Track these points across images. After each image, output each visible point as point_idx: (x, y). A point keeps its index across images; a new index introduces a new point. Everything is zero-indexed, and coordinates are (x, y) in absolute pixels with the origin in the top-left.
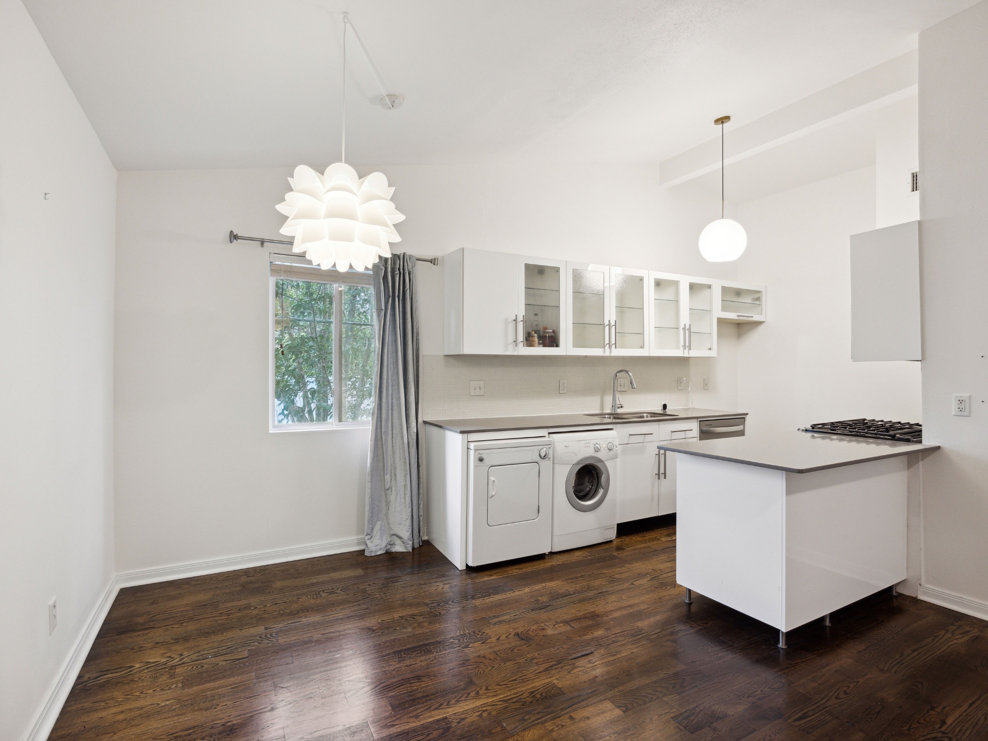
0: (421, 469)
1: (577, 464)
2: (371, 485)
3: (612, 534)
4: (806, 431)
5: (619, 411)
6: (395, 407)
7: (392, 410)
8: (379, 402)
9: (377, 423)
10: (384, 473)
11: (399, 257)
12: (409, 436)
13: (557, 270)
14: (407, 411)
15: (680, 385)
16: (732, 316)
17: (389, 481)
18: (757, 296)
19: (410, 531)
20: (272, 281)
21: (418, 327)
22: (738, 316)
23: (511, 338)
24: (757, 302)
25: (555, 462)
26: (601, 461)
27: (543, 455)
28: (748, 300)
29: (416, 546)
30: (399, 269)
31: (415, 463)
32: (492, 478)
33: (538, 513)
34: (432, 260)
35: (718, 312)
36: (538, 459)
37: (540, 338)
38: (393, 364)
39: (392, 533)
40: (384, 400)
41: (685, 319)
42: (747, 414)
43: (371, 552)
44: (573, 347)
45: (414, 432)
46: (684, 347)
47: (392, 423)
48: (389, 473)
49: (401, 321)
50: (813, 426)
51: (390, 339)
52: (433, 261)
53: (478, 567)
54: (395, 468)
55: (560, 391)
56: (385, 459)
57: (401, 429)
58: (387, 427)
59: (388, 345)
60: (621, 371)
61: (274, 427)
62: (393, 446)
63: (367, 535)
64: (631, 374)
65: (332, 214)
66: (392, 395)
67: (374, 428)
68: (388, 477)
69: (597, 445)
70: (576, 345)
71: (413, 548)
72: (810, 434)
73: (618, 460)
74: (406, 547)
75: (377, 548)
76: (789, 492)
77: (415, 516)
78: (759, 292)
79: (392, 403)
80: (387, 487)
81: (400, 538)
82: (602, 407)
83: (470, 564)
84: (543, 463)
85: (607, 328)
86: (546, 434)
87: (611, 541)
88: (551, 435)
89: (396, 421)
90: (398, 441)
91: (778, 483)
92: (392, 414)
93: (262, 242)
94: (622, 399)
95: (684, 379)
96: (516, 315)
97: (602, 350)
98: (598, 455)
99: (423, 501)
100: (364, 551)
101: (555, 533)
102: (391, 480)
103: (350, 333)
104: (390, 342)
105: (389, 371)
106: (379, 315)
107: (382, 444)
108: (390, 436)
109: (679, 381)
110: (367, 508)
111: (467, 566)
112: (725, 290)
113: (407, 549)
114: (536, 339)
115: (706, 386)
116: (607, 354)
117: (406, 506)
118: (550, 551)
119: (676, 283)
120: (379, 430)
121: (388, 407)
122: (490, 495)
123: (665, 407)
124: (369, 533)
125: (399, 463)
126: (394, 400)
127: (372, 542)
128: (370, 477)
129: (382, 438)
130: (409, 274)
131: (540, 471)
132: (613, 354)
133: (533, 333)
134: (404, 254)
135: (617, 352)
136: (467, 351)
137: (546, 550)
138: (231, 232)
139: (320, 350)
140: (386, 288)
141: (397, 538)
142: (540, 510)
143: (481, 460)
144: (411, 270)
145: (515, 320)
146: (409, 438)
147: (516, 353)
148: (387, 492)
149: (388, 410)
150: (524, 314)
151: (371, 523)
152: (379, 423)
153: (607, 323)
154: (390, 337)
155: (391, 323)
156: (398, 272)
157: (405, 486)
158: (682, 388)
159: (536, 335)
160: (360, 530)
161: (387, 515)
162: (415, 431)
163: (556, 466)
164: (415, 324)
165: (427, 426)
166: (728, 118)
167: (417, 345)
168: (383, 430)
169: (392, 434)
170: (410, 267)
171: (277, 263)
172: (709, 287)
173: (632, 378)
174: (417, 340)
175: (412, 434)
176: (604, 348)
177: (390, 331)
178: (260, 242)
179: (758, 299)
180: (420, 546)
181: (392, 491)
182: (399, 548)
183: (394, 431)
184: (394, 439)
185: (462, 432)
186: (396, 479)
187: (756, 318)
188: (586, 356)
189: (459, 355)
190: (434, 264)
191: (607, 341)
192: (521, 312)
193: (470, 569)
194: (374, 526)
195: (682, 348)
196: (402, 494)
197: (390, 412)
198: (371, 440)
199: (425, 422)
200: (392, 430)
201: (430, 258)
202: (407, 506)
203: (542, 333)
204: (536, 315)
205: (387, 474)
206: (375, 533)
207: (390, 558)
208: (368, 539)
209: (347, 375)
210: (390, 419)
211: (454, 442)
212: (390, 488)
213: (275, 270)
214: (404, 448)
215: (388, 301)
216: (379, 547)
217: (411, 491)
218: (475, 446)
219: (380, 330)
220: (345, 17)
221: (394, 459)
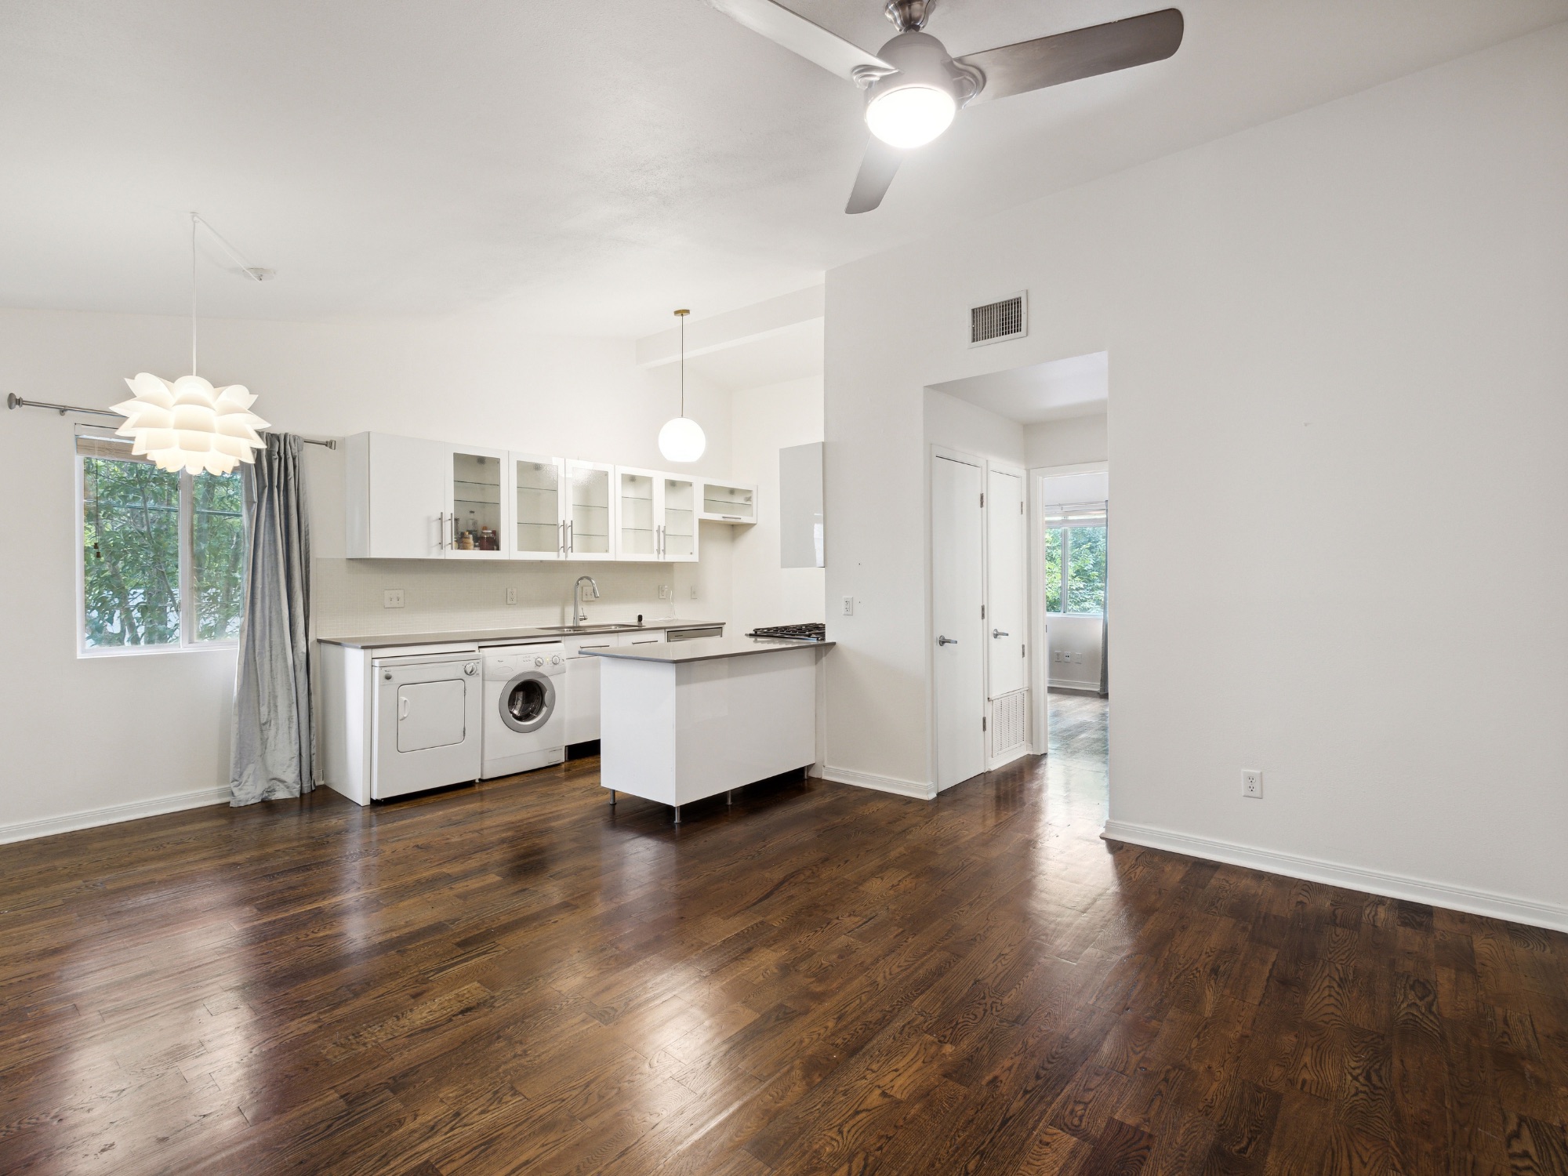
0: (313, 697)
1: (513, 680)
2: (239, 719)
3: (560, 757)
4: (751, 635)
5: (582, 623)
6: (274, 623)
7: (270, 625)
8: (251, 617)
9: (247, 642)
10: (259, 703)
11: (278, 437)
12: (295, 657)
13: (497, 461)
14: (293, 628)
15: (660, 594)
16: (716, 517)
17: (267, 713)
18: (748, 496)
19: (297, 772)
20: (78, 461)
21: (308, 525)
22: (724, 517)
23: (435, 540)
24: (748, 503)
25: (486, 677)
26: (544, 676)
27: (469, 671)
28: (739, 499)
29: (306, 790)
30: (279, 453)
31: (304, 690)
32: (403, 698)
33: (464, 735)
34: (327, 442)
35: (700, 513)
36: (463, 675)
37: (476, 539)
38: (272, 570)
39: (271, 777)
40: (258, 614)
41: (659, 519)
42: (724, 624)
43: (240, 801)
44: (519, 550)
45: (303, 653)
46: (658, 551)
47: (271, 642)
48: (266, 703)
49: (283, 516)
50: (756, 630)
51: (267, 539)
52: (329, 444)
53: (385, 799)
54: (275, 697)
55: (508, 601)
56: (260, 686)
57: (284, 649)
58: (263, 647)
59: (264, 547)
60: (581, 579)
61: (84, 651)
62: (271, 671)
63: (233, 782)
64: (594, 582)
65: (181, 426)
66: (270, 608)
67: (244, 649)
68: (264, 709)
69: (539, 659)
70: (521, 548)
71: (302, 794)
72: (753, 639)
73: (566, 674)
74: (291, 792)
75: (248, 796)
76: (679, 682)
77: (304, 755)
78: (750, 491)
79: (270, 617)
80: (263, 721)
81: (283, 782)
82: (563, 619)
83: (374, 798)
84: (469, 680)
85: (561, 529)
86: (476, 649)
87: (559, 764)
88: (481, 649)
89: (276, 639)
90: (279, 665)
91: (669, 675)
92: (270, 631)
93: (63, 410)
94: (584, 610)
95: (666, 587)
96: (442, 513)
97: (556, 553)
98: (540, 670)
99: (317, 737)
100: (229, 803)
101: (486, 758)
102: (269, 712)
103: (206, 526)
104: (267, 542)
105: (266, 578)
106: (249, 509)
107: (256, 669)
108: (268, 658)
109: (660, 589)
110: (233, 748)
111: (372, 800)
112: (708, 488)
113: (292, 795)
114: (471, 540)
115: (694, 594)
116: (562, 558)
117: (290, 742)
118: (480, 777)
119: (649, 480)
120: (251, 651)
121: (264, 622)
122: (400, 717)
123: (640, 618)
124: (237, 778)
125: (281, 692)
126: (274, 614)
127: (240, 789)
128: (237, 708)
129: (255, 661)
130: (294, 459)
131: (467, 688)
132: (568, 559)
133: (467, 533)
134: (285, 436)
135: (576, 556)
136: (375, 554)
137: (476, 776)
138: (11, 395)
139: (156, 550)
140: (260, 476)
141: (278, 783)
142: (466, 732)
143: (388, 678)
144: (297, 454)
145: (441, 519)
146: (296, 659)
147: (442, 557)
148: (264, 728)
149: (264, 626)
150: (453, 513)
151: (239, 766)
152: (251, 643)
153: (561, 523)
154: (267, 536)
155: (268, 519)
156: (277, 456)
157: (290, 719)
158: (664, 597)
159: (471, 536)
160: (223, 778)
161: (263, 755)
162: (305, 651)
163: (487, 683)
164: (303, 521)
165: (323, 645)
166: (687, 311)
167: (306, 545)
168: (257, 651)
169: (271, 656)
170: (295, 451)
171: (85, 436)
172: (691, 484)
173: (595, 586)
174: (306, 540)
175: (300, 655)
176: (558, 551)
177: (267, 529)
178: (58, 410)
179: (749, 499)
180: (312, 791)
181: (270, 725)
182: (281, 794)
183: (273, 652)
184: (273, 662)
185: (364, 648)
186: (276, 711)
187: (745, 519)
188: (541, 561)
189: (364, 559)
190: (331, 447)
191: (561, 544)
192: (449, 509)
193: (374, 803)
194: (244, 770)
195: (656, 552)
196: (286, 729)
197: (267, 628)
198: (239, 663)
199: (320, 641)
200: (271, 651)
201: (324, 440)
202: (293, 743)
203: (479, 535)
204: (472, 512)
205: (263, 705)
206: (244, 778)
207: (268, 807)
208: (235, 786)
209: (202, 584)
210: (268, 637)
211: (355, 660)
212: (268, 722)
213: (82, 445)
214: (288, 672)
215: (263, 492)
216: (250, 796)
217: (299, 724)
218: (380, 662)
219: (251, 527)
220: (193, 217)
221: (273, 686)
